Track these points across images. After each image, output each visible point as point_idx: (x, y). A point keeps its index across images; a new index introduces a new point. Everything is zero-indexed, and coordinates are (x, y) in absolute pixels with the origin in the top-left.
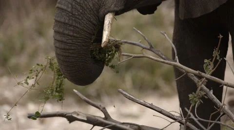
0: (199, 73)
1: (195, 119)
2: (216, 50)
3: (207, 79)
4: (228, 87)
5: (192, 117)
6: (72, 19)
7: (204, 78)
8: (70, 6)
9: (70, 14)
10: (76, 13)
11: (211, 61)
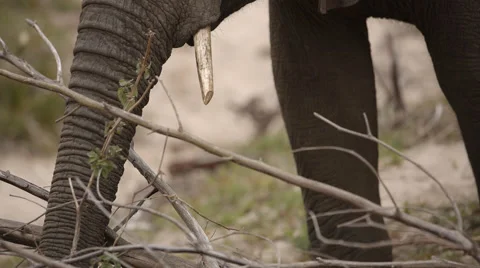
0: (106, 108)
1: (97, 202)
2: (142, 60)
3: (124, 120)
4: (170, 139)
5: (92, 197)
6: (126, 50)
7: (119, 119)
8: (121, 23)
9: (122, 40)
10: (135, 39)
11: (133, 82)
